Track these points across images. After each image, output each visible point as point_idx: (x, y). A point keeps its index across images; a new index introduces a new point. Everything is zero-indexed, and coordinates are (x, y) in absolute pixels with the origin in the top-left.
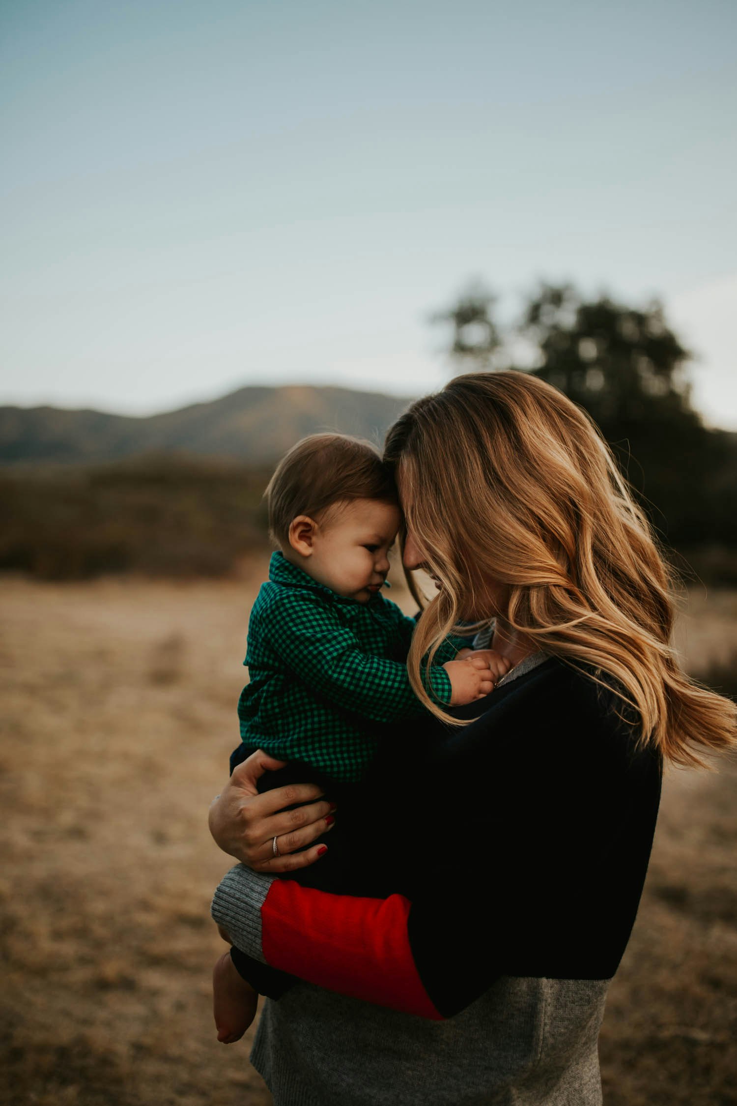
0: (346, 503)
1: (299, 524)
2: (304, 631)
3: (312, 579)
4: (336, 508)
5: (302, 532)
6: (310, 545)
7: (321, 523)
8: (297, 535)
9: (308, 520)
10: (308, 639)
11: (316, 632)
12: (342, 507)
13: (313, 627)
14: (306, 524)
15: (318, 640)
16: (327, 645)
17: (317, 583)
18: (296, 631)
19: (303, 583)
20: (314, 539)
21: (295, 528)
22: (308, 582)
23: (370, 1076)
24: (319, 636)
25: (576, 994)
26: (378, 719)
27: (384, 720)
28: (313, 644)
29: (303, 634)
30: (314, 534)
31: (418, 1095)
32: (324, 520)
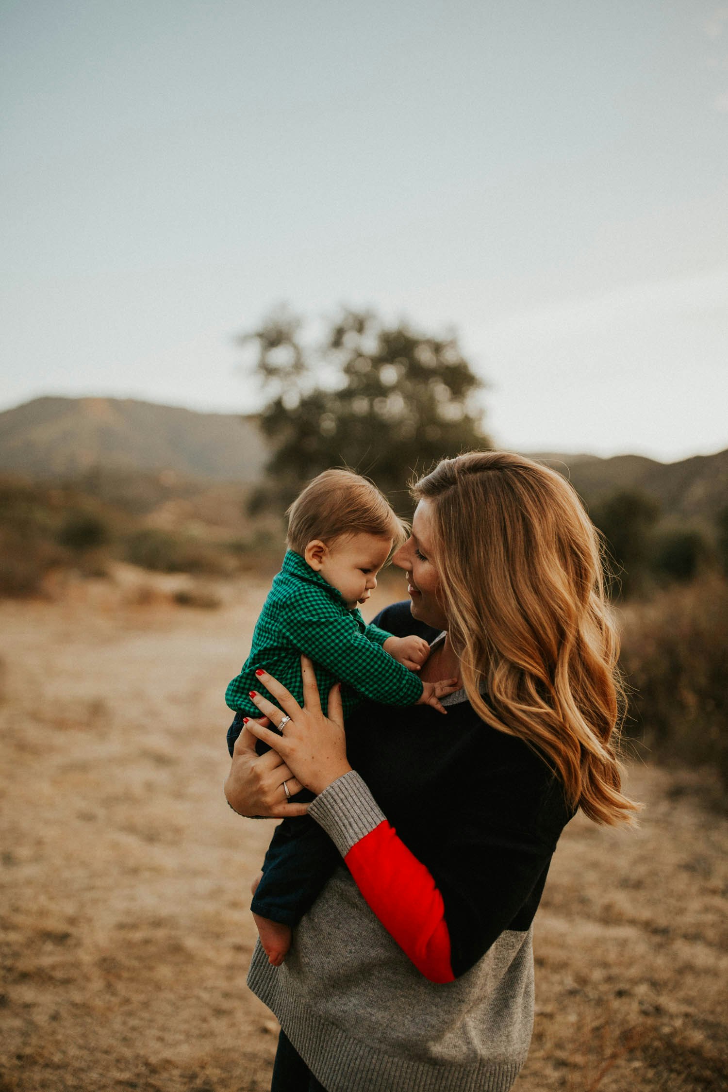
0: (352, 536)
1: (315, 546)
2: (311, 618)
3: (322, 578)
4: (343, 538)
5: (316, 552)
6: (320, 562)
7: (331, 548)
8: (311, 554)
9: (321, 544)
10: (314, 623)
11: (321, 618)
12: (349, 538)
13: (318, 614)
14: (320, 547)
15: (323, 623)
16: (331, 627)
17: (325, 582)
18: (305, 618)
19: (315, 579)
20: (324, 559)
21: (310, 550)
22: (319, 579)
23: (372, 999)
24: (323, 620)
25: (504, 940)
26: (367, 693)
27: (371, 695)
28: (318, 626)
29: (310, 620)
30: (324, 555)
31: (408, 1016)
32: (333, 546)
